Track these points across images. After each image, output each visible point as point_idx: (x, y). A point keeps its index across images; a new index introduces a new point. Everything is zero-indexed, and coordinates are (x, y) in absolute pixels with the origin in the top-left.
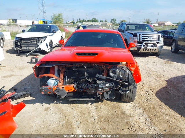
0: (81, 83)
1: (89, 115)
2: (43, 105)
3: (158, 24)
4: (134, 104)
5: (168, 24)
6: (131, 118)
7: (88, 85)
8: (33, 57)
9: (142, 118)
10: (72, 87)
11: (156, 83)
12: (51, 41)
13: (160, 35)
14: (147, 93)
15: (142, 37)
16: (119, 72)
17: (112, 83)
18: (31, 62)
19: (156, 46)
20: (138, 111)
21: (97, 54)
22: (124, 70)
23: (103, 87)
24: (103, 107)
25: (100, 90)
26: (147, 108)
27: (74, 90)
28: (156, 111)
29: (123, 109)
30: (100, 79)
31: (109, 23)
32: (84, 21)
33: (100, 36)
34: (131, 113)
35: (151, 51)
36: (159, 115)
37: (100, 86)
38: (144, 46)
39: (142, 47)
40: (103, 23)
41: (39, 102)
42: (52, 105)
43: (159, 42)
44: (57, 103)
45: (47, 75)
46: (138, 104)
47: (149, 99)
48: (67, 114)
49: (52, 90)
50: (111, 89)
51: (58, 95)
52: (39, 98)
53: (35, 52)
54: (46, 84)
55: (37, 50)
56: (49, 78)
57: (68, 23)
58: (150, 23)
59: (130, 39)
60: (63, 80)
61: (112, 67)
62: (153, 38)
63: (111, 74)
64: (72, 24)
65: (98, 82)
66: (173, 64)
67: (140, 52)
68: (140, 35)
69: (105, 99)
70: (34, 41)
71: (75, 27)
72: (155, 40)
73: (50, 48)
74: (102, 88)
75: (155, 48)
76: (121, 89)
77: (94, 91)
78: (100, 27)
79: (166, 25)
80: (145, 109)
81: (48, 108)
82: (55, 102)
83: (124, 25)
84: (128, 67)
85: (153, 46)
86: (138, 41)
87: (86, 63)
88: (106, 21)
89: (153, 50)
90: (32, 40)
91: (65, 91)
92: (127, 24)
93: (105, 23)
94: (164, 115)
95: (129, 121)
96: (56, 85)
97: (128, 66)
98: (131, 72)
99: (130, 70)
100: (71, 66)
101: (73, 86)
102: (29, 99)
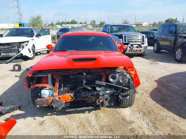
0: (79, 92)
1: (90, 125)
2: (35, 119)
3: (136, 25)
4: (133, 109)
5: (145, 25)
6: (133, 124)
7: (86, 93)
8: (15, 64)
9: (143, 123)
10: (69, 96)
11: (148, 85)
12: (34, 46)
13: (144, 35)
14: (143, 96)
15: (128, 38)
16: (118, 76)
17: (112, 89)
18: (14, 70)
19: (141, 47)
20: (138, 115)
21: (95, 59)
22: (124, 75)
23: (104, 94)
24: (103, 115)
25: (101, 97)
26: (146, 111)
27: (72, 100)
28: (155, 114)
29: (123, 115)
30: (100, 86)
31: (89, 25)
32: (63, 23)
33: (91, 39)
34: (132, 119)
35: (137, 52)
36: (159, 118)
37: (101, 94)
38: (130, 47)
39: (128, 49)
40: (83, 25)
41: (31, 116)
42: (46, 118)
43: (143, 43)
44: (52, 115)
45: (40, 85)
46: (136, 108)
47: (146, 102)
48: (65, 127)
49: (48, 102)
50: (111, 95)
51: (55, 107)
52: (31, 111)
53: (17, 58)
54: (40, 95)
55: (19, 56)
56: (42, 88)
57: (47, 25)
58: (129, 23)
59: (115, 41)
60: (59, 89)
61: (111, 71)
62: (138, 39)
63: (111, 80)
64: (51, 26)
65: (98, 89)
66: (158, 64)
67: (126, 53)
68: (125, 36)
69: (105, 106)
70: (15, 47)
71: (55, 29)
72: (140, 41)
73: (33, 53)
74: (103, 96)
75: (140, 49)
76: (121, 95)
77: (94, 100)
78: (83, 29)
79: (143, 26)
80: (144, 113)
81: (43, 122)
82: (50, 114)
83: (108, 27)
84: (128, 72)
85: (139, 47)
86: (124, 42)
87: (85, 70)
88: (86, 23)
89: (138, 51)
90: (13, 46)
91: (62, 102)
92: (111, 26)
93: (85, 25)
94: (164, 118)
95: (132, 127)
96: (51, 96)
97: (127, 70)
98: (131, 76)
99: (130, 74)
100: (68, 73)
101: (71, 95)
102: (18, 114)
